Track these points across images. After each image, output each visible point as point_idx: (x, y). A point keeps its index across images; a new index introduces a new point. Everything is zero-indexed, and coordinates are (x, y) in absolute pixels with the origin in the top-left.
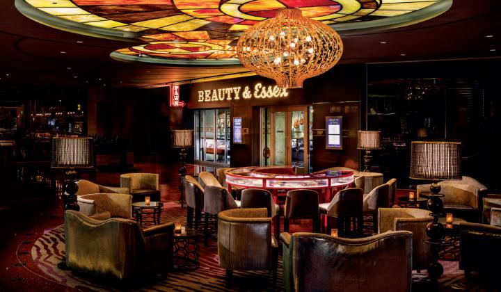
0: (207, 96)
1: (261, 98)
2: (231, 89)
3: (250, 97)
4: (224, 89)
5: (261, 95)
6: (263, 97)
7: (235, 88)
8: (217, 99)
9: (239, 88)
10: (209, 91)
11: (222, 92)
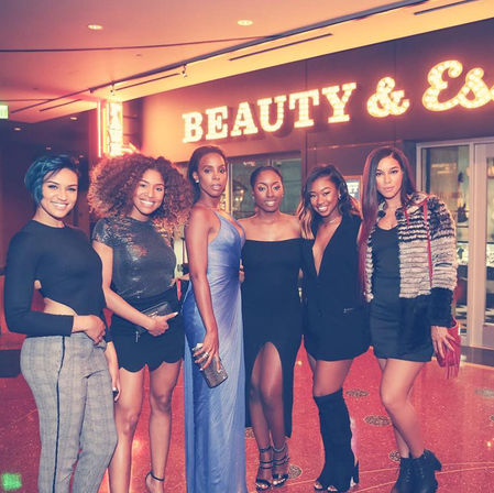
0: (214, 123)
1: (458, 108)
2: (314, 94)
3: (399, 111)
4: (281, 100)
5: (460, 100)
6: (469, 105)
7: (331, 92)
8: (252, 130)
9: (350, 88)
10: (224, 110)
11: (273, 108)
